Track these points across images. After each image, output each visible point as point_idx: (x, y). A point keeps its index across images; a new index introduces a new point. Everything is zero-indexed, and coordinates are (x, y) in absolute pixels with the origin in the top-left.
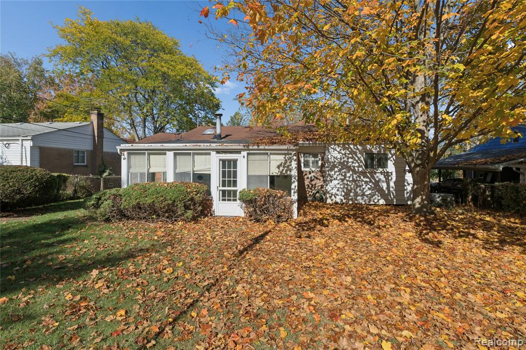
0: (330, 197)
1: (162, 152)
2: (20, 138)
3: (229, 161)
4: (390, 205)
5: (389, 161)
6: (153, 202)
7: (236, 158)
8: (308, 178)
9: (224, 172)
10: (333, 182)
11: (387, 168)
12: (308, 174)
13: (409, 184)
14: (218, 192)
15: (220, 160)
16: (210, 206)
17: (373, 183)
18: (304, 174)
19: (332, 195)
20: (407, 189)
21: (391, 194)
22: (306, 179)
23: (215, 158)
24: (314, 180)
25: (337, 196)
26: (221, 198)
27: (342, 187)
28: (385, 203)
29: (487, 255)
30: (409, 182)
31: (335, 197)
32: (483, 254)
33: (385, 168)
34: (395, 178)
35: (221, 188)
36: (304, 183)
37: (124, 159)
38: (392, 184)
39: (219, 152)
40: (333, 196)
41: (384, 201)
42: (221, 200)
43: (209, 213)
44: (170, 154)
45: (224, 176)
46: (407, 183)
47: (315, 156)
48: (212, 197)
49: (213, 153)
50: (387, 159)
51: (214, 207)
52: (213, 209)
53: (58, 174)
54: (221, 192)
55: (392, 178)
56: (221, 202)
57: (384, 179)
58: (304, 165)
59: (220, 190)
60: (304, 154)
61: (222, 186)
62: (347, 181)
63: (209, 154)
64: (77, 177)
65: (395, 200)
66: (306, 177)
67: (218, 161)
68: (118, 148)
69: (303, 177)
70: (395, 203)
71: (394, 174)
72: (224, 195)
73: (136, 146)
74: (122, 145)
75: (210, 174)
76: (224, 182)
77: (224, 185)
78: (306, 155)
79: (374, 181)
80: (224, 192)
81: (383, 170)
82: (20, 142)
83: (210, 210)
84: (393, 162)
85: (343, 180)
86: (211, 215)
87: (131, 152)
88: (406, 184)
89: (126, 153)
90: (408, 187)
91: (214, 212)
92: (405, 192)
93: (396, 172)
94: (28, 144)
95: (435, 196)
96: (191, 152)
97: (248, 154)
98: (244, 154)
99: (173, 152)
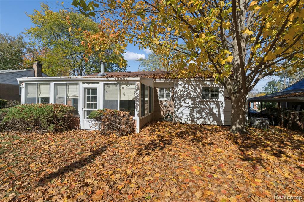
1: (47, 83)
3: (92, 89)
4: (220, 125)
5: (220, 93)
6: (23, 117)
7: (96, 87)
9: (88, 98)
11: (218, 98)
14: (83, 112)
15: (85, 89)
16: (78, 122)
17: (208, 109)
23: (81, 87)
26: (86, 116)
28: (216, 124)
29: (290, 177)
32: (285, 175)
33: (217, 98)
35: (86, 109)
37: (23, 88)
39: (84, 82)
41: (216, 122)
42: (86, 117)
43: (77, 127)
44: (52, 84)
45: (88, 101)
47: (168, 89)
48: (79, 116)
49: (80, 84)
50: (218, 92)
51: (81, 123)
52: (80, 124)
54: (86, 112)
56: (86, 119)
58: (161, 96)
59: (85, 111)
61: (87, 108)
63: (77, 84)
64: (14, 102)
68: (18, 80)
69: (159, 104)
70: (223, 124)
71: (224, 103)
72: (88, 114)
73: (30, 79)
74: (21, 78)
75: (78, 99)
76: (88, 104)
77: (88, 107)
79: (209, 108)
80: (88, 112)
81: (216, 100)
83: (78, 125)
84: (223, 94)
86: (79, 129)
87: (28, 83)
89: (24, 83)
91: (80, 126)
93: (225, 101)
95: (254, 119)
96: (66, 82)
97: (105, 84)
98: (101, 84)
99: (53, 82)
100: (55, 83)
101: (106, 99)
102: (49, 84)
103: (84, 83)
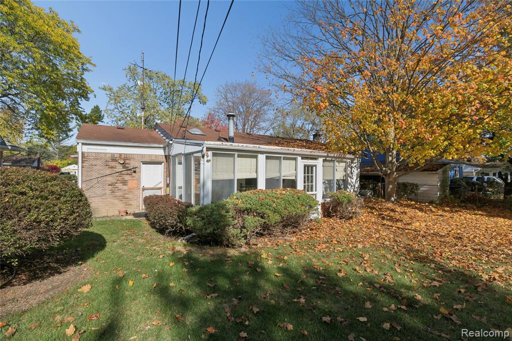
3: (308, 167)
7: (315, 164)
23: (301, 163)
39: (304, 157)
49: (299, 159)
75: (295, 180)
87: (217, 153)
89: (210, 153)
96: (282, 156)
97: (324, 161)
98: (321, 160)
99: (265, 155)
100: (266, 157)
102: (256, 157)
103: (302, 158)
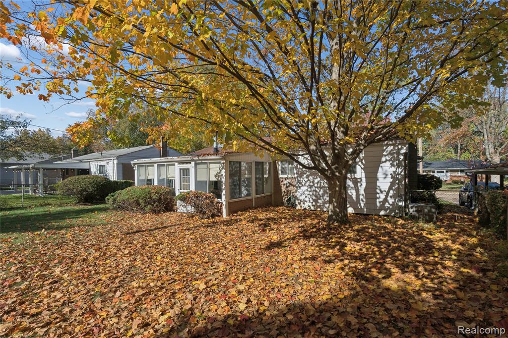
0: (299, 203)
1: (151, 164)
2: (112, 158)
5: (357, 166)
7: (188, 167)
8: (284, 184)
9: (184, 179)
10: (302, 188)
11: (356, 173)
12: (284, 180)
13: (382, 192)
15: (180, 169)
18: (281, 180)
19: (301, 201)
20: (380, 197)
21: (361, 202)
22: (282, 186)
24: (289, 186)
25: (305, 203)
27: (311, 193)
28: (354, 212)
30: (382, 190)
31: (304, 204)
33: (353, 173)
34: (365, 184)
36: (281, 190)
37: (136, 170)
38: (362, 191)
40: (302, 203)
41: (352, 209)
43: (175, 209)
45: (184, 181)
46: (380, 190)
47: (291, 163)
49: (176, 164)
50: (355, 164)
52: (177, 207)
53: (126, 181)
55: (361, 185)
57: (353, 186)
58: (282, 172)
60: (282, 162)
61: (183, 189)
62: (315, 187)
63: (174, 165)
65: (365, 210)
66: (282, 183)
67: (179, 170)
68: (132, 162)
69: (280, 183)
70: (365, 213)
71: (364, 180)
73: (140, 161)
74: (133, 160)
75: (175, 180)
76: (183, 186)
78: (284, 163)
81: (351, 176)
82: (112, 161)
84: (363, 166)
85: (311, 187)
87: (139, 165)
88: (378, 191)
90: (381, 195)
92: (378, 200)
93: (366, 177)
94: (116, 161)
96: (166, 164)
98: (193, 164)
99: (156, 164)
100: (158, 165)
101: (198, 179)
102: (153, 166)
